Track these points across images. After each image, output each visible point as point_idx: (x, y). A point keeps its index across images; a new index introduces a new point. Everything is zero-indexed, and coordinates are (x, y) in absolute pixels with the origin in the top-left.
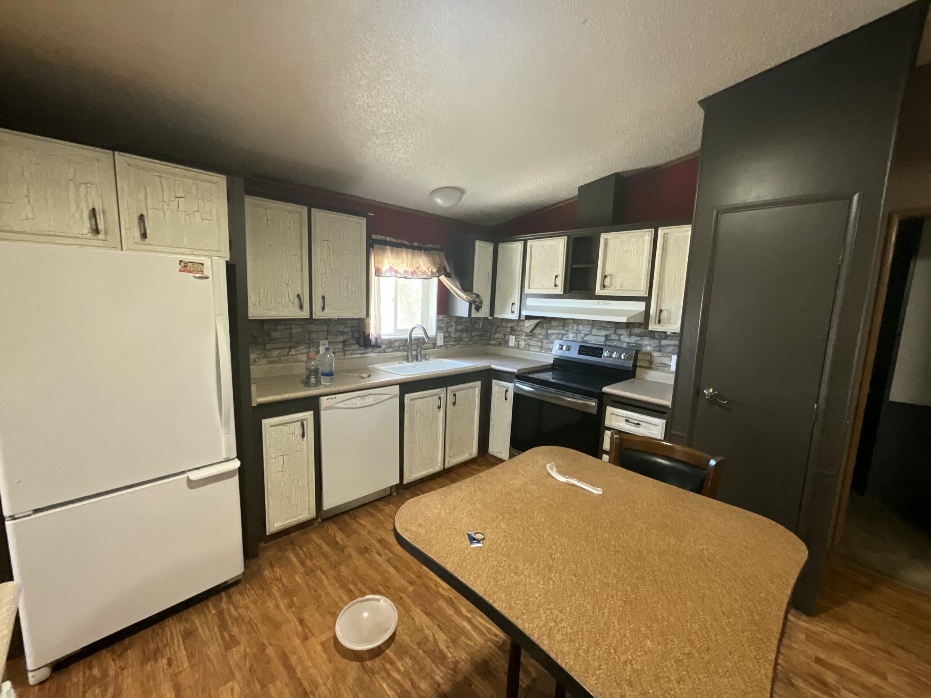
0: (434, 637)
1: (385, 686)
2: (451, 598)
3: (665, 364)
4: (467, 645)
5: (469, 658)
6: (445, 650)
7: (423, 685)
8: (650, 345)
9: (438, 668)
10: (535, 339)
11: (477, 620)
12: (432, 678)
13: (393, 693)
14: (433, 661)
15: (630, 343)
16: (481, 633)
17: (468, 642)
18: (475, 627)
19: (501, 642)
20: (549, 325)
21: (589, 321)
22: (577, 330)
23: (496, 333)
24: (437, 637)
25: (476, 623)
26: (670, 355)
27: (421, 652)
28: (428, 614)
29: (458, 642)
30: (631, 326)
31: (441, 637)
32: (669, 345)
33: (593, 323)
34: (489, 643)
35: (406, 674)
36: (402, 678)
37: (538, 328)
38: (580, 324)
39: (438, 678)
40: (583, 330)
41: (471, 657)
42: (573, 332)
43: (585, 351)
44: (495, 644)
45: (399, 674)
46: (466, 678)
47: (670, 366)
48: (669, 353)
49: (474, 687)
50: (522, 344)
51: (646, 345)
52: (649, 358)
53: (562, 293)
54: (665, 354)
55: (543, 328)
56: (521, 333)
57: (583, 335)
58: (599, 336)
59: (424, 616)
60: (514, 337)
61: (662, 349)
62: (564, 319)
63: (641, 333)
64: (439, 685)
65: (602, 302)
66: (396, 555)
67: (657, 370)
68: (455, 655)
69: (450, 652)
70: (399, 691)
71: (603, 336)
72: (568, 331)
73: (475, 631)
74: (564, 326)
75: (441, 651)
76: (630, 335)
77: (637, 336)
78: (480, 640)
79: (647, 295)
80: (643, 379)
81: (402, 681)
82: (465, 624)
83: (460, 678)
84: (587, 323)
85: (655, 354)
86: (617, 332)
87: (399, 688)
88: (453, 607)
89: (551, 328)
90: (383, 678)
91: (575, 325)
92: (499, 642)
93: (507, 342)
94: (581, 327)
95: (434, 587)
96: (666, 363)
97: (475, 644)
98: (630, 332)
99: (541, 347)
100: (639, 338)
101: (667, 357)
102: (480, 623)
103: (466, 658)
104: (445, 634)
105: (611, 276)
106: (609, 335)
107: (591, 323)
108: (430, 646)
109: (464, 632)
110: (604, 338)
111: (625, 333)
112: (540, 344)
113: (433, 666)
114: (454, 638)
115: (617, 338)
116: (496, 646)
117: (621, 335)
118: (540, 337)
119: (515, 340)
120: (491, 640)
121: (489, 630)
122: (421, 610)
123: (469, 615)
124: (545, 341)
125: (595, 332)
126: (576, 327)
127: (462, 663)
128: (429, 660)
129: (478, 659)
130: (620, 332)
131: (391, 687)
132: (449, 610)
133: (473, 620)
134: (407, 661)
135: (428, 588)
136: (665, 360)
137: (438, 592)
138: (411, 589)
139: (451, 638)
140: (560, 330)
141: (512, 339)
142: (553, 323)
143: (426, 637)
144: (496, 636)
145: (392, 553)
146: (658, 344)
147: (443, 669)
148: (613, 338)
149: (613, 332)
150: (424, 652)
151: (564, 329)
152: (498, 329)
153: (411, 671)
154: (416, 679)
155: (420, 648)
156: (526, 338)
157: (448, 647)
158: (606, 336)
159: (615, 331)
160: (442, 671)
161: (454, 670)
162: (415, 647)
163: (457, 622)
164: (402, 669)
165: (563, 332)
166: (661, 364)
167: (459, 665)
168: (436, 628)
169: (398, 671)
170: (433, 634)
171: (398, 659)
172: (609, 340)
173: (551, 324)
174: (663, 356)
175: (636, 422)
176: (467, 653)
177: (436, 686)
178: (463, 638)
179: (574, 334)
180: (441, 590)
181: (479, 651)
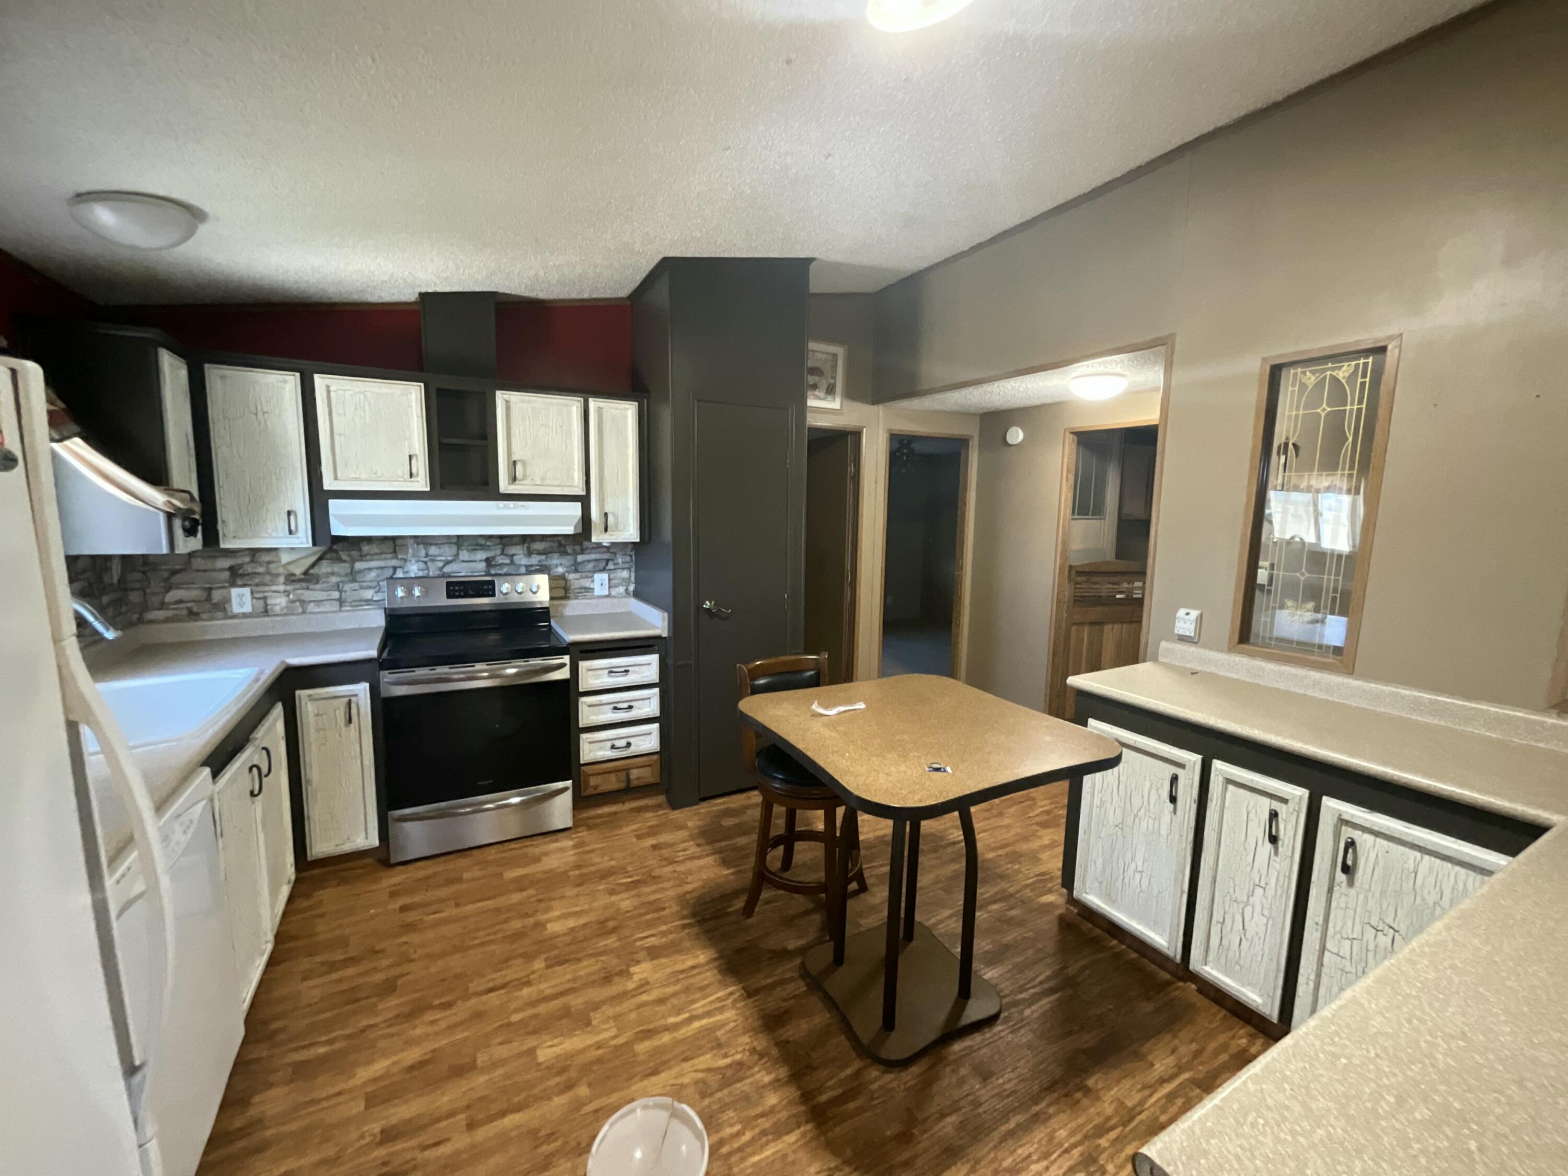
0: (703, 1071)
1: (756, 1158)
2: (641, 1031)
3: (586, 588)
4: (731, 1031)
5: (751, 1034)
6: (728, 1061)
7: (772, 1099)
8: (561, 564)
9: (752, 1075)
10: (318, 586)
11: (697, 1008)
12: (764, 1087)
13: (772, 1145)
14: (740, 1080)
15: (532, 566)
16: (721, 1010)
17: (728, 1028)
18: (708, 1014)
19: (743, 992)
20: (355, 553)
21: (449, 537)
22: (427, 555)
23: (169, 589)
24: (702, 1067)
25: (700, 1011)
26: (590, 574)
27: (719, 1095)
28: (655, 1072)
29: (722, 1041)
30: (528, 540)
31: (706, 1060)
32: (589, 561)
33: (459, 541)
34: (738, 1005)
35: (747, 1123)
36: (752, 1129)
37: (324, 562)
38: (431, 544)
39: (767, 1079)
40: (440, 555)
41: (751, 1030)
42: (417, 561)
43: (460, 590)
44: (742, 998)
45: (744, 1134)
46: (777, 1044)
47: (593, 589)
48: (590, 572)
49: (791, 1039)
50: (279, 602)
51: (557, 566)
52: (562, 583)
53: (428, 489)
54: (584, 574)
55: (340, 560)
56: (267, 578)
57: (441, 564)
58: (475, 561)
59: (654, 1079)
60: (247, 591)
61: (580, 568)
62: (394, 539)
63: (544, 550)
64: (777, 1080)
65: (511, 504)
66: (468, 1107)
67: (577, 598)
68: (740, 1049)
69: (733, 1055)
70: (770, 1137)
71: (481, 561)
72: (405, 560)
73: (713, 1016)
74: (395, 552)
75: (730, 1066)
76: (529, 553)
77: (539, 553)
78: (730, 1014)
79: (584, 493)
80: (562, 616)
81: (757, 1131)
82: (696, 1025)
83: (775, 1052)
84: (445, 541)
85: (571, 576)
86: (506, 552)
87: (766, 1135)
88: (660, 1032)
89: (362, 557)
90: (743, 1159)
91: (421, 547)
92: (742, 995)
93: (222, 608)
94: (433, 550)
95: (600, 1052)
96: (587, 586)
97: (735, 1021)
98: (528, 548)
99: (341, 602)
100: (543, 557)
101: (587, 577)
102: (703, 1006)
103: (750, 1037)
104: (703, 1054)
105: (524, 463)
106: (494, 558)
107: (455, 540)
108: (714, 1080)
109: (710, 1030)
110: (484, 564)
111: (521, 552)
112: (336, 595)
113: (748, 1081)
114: (714, 1044)
115: (507, 561)
116: (744, 1000)
117: (514, 555)
118: (334, 579)
119: (253, 598)
120: (735, 1001)
121: (720, 1000)
122: (641, 1080)
123: (687, 1015)
124: (347, 587)
125: (464, 555)
126: (423, 553)
127: (755, 1044)
128: (739, 1085)
129: (757, 1024)
130: (512, 550)
131: (762, 1148)
132: (661, 1038)
133: (694, 1013)
134: (726, 1118)
135: (599, 1061)
136: (586, 583)
137: (617, 1048)
138: (583, 1091)
139: (712, 1049)
140: (385, 559)
141: (241, 596)
142: (366, 548)
143: (697, 1082)
144: (731, 994)
145: (452, 1114)
146: (572, 562)
147: (756, 1069)
148: (500, 561)
149: (498, 552)
150: (720, 1090)
151: (397, 558)
152: (176, 579)
153: (745, 1114)
154: (760, 1110)
155: (712, 1094)
156: (289, 588)
157: (726, 1056)
158: (488, 561)
159: (503, 550)
160: (759, 1072)
161: (762, 1056)
162: (707, 1102)
163: (689, 1034)
164: (738, 1127)
165: (394, 563)
166: (582, 588)
167: (758, 1049)
168: (686, 1066)
169: (738, 1135)
170: (696, 1071)
171: (717, 1132)
172: (495, 566)
173: (360, 550)
174: (582, 578)
175: (623, 669)
176: (744, 1034)
177: (776, 1084)
178: (719, 1033)
179: (422, 565)
180: (614, 1042)
181: (747, 1019)
